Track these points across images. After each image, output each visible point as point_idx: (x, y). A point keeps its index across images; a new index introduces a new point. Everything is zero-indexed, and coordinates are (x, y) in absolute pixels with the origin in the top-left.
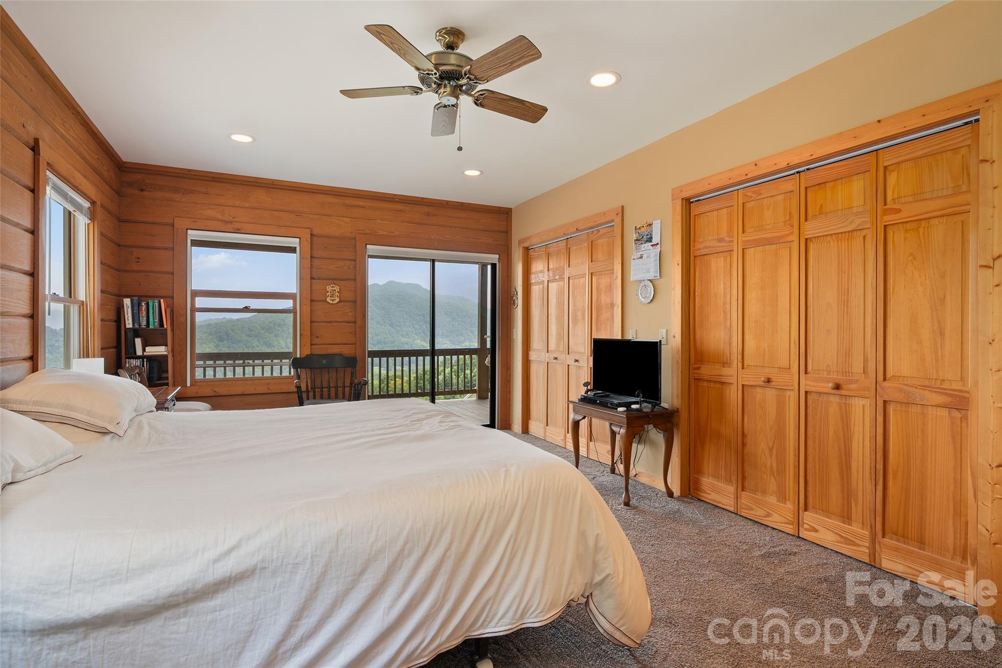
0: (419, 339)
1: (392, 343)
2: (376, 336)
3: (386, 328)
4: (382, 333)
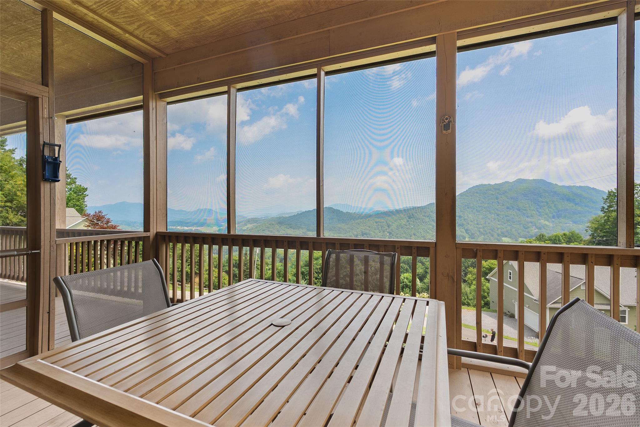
0: (542, 219)
1: (518, 222)
2: (506, 217)
3: (514, 211)
4: (511, 215)
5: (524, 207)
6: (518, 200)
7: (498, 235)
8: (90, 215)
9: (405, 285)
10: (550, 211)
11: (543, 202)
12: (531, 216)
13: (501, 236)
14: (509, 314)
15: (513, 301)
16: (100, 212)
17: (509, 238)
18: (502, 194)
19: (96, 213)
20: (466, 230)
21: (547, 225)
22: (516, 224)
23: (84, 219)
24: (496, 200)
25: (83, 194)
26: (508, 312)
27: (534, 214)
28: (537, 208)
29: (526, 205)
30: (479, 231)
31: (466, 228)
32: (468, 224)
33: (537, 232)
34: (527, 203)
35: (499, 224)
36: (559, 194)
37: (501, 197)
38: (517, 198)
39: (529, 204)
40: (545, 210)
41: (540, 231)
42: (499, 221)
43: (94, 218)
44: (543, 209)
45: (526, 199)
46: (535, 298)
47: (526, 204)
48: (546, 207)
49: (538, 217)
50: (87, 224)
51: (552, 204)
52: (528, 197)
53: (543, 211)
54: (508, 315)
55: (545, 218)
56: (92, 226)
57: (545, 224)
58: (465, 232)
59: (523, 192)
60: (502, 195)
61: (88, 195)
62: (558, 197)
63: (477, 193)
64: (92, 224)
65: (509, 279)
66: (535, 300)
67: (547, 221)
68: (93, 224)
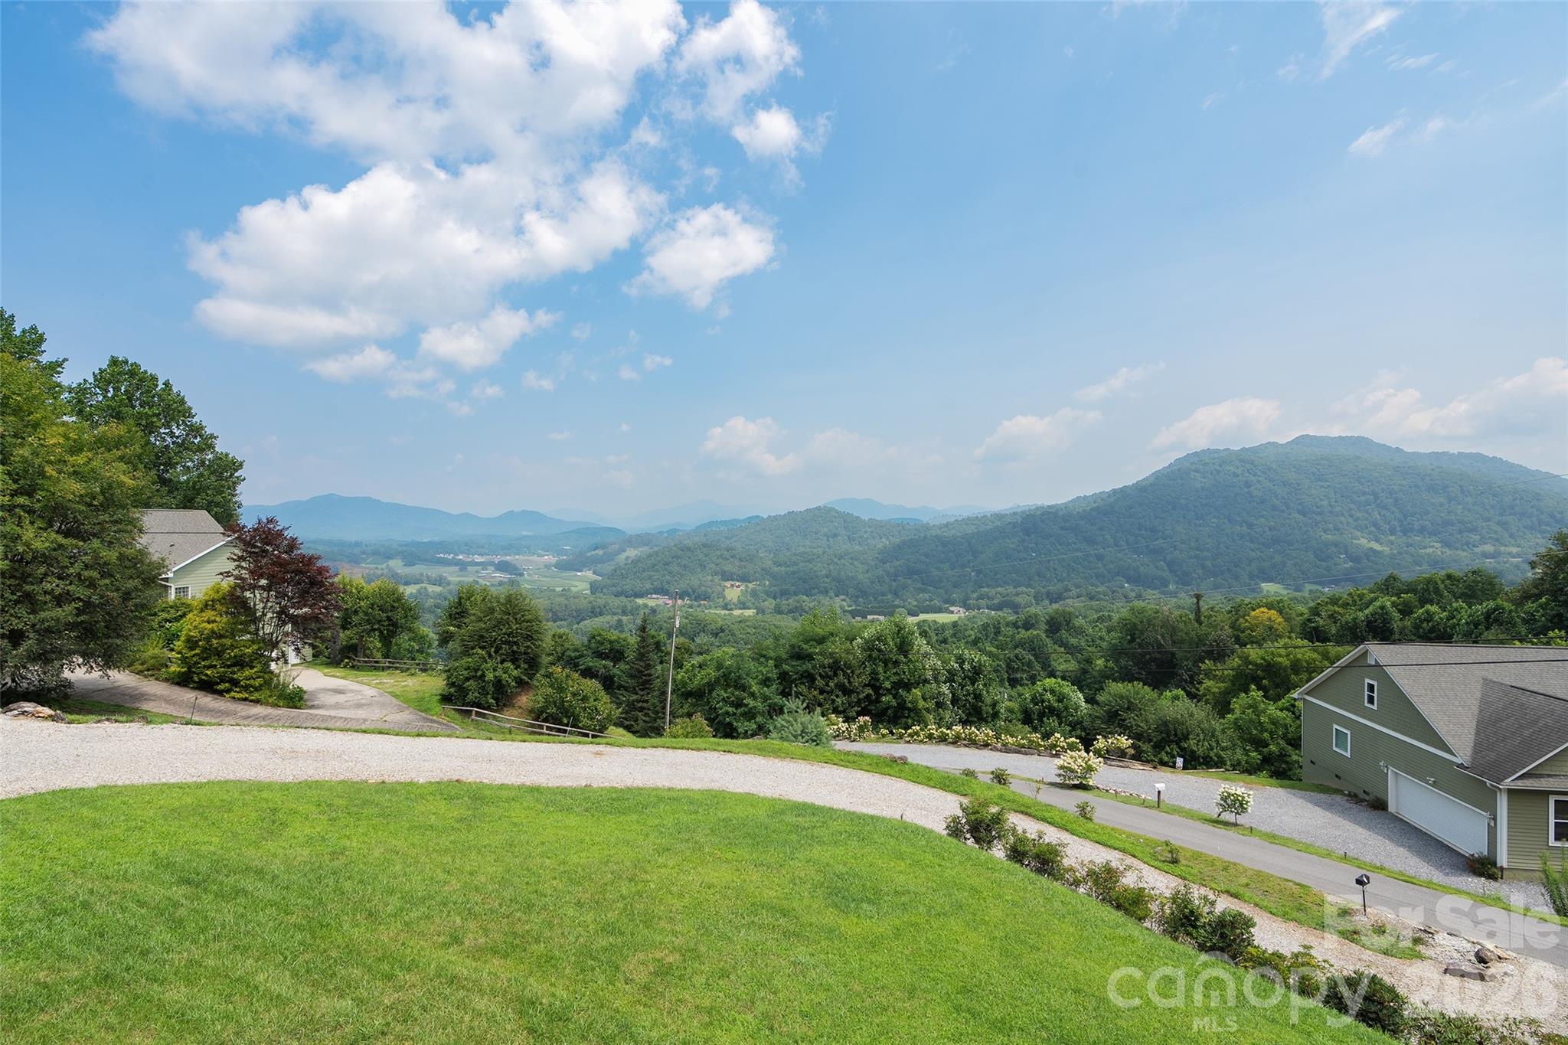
0: (1363, 537)
1: (1302, 544)
2: (1270, 530)
5: (1317, 507)
6: (1300, 489)
7: (1252, 577)
8: (246, 530)
9: (1046, 707)
10: (1384, 516)
11: (1364, 494)
12: (1335, 529)
13: (1258, 578)
14: (1367, 798)
15: (1381, 764)
16: (270, 521)
17: (1279, 583)
18: (1259, 473)
19: (259, 523)
20: (1169, 565)
21: (1375, 552)
22: (1297, 549)
23: (230, 539)
24: (1246, 490)
25: (232, 475)
26: (1364, 791)
27: (1341, 523)
28: (1350, 509)
29: (1321, 500)
30: (1203, 567)
31: (1169, 557)
32: (1175, 550)
33: (1351, 568)
34: (1325, 496)
35: (1252, 550)
36: (1407, 474)
37: (1259, 482)
38: (1298, 485)
39: (1329, 498)
40: (1370, 514)
41: (1359, 566)
42: (1252, 542)
43: (255, 537)
44: (1367, 512)
45: (1323, 487)
46: (1459, 761)
47: (1322, 497)
48: (1373, 506)
49: (1353, 531)
50: (237, 551)
51: (1387, 498)
52: (1327, 481)
53: (1366, 516)
54: (1366, 801)
55: (1370, 533)
56: (250, 557)
57: (1371, 549)
58: (1166, 568)
59: (1315, 470)
60: (1259, 476)
61: (244, 479)
62: (1404, 482)
63: (1196, 471)
64: (251, 553)
65: (1366, 704)
66: (1461, 766)
67: (1376, 541)
68: (253, 552)
